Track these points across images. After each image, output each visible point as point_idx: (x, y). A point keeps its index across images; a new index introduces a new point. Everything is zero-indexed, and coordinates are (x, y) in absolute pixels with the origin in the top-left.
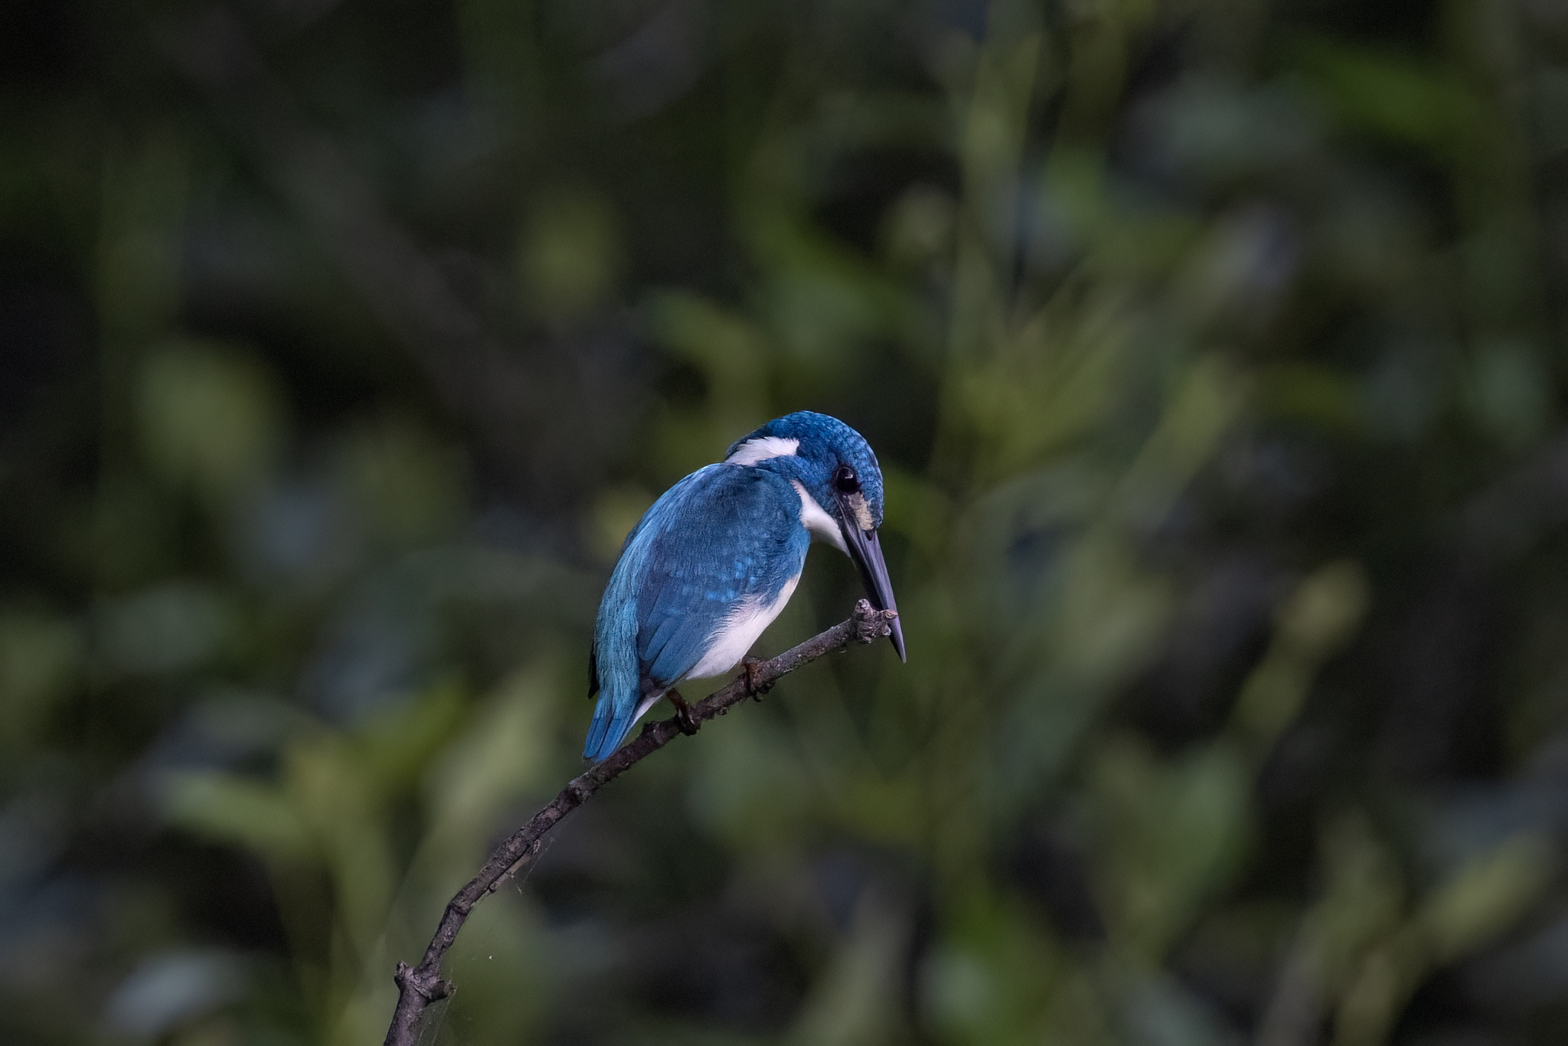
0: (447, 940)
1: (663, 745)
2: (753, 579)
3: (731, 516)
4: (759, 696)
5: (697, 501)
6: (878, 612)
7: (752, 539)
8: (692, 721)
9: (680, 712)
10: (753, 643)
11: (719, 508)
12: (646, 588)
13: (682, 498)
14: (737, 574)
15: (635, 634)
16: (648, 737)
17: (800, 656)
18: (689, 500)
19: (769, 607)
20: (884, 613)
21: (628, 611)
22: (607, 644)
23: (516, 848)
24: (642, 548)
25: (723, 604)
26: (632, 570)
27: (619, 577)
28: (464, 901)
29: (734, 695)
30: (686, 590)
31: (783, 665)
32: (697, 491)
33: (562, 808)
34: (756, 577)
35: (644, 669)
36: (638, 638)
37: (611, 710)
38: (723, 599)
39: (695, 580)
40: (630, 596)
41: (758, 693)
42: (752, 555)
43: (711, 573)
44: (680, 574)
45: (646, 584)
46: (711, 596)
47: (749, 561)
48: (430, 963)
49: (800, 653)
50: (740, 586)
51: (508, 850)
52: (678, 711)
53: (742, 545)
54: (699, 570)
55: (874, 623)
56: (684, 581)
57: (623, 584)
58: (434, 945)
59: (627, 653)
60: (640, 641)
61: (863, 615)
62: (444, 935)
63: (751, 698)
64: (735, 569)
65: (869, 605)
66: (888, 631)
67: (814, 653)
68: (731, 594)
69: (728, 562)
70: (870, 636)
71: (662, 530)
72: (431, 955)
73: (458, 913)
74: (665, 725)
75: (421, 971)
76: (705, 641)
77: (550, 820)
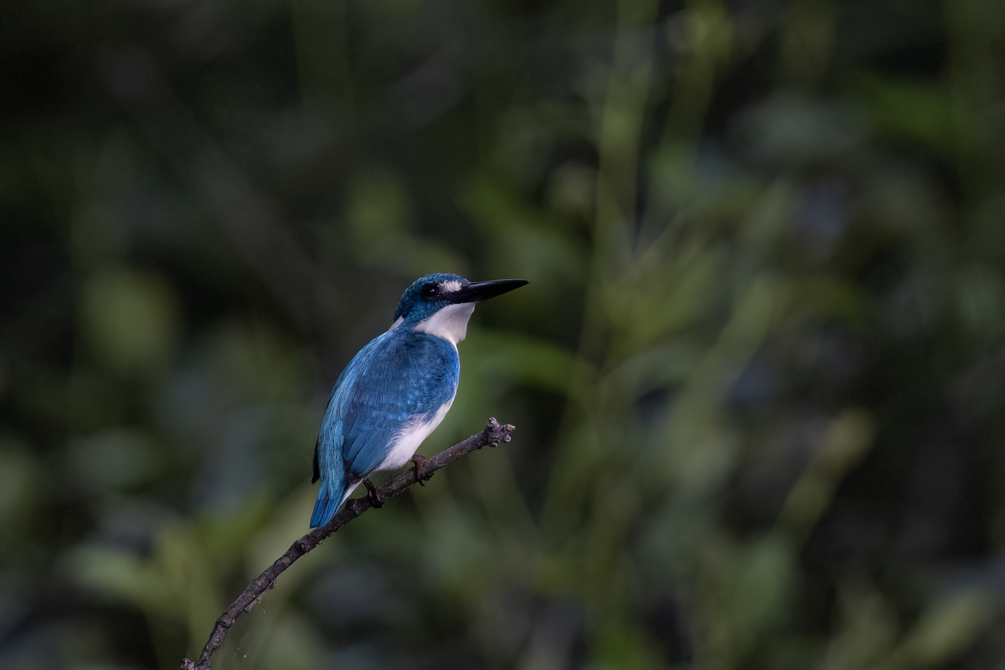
0: (216, 645)
1: (360, 514)
2: (419, 404)
3: (405, 364)
4: (423, 481)
5: (383, 355)
6: (502, 426)
7: (420, 378)
8: (379, 499)
9: (370, 492)
10: (419, 445)
11: (397, 359)
12: (349, 413)
13: (371, 353)
14: (409, 402)
15: (342, 444)
16: (350, 509)
17: (450, 455)
18: (376, 355)
19: (430, 422)
20: (506, 427)
21: (338, 429)
22: (325, 451)
23: (262, 584)
24: (347, 389)
25: (399, 422)
26: (340, 403)
27: (332, 409)
28: (227, 618)
29: (407, 481)
30: (374, 413)
31: (439, 462)
32: (381, 350)
33: (293, 557)
34: (423, 403)
35: (347, 465)
36: (343, 447)
37: (328, 494)
38: (399, 419)
39: (381, 406)
40: (339, 419)
41: (423, 480)
42: (420, 388)
43: (391, 402)
44: (370, 403)
45: (349, 410)
46: (391, 417)
47: (417, 393)
48: (205, 660)
49: (450, 453)
50: (411, 409)
51: (257, 584)
52: (369, 492)
53: (413, 381)
54: (384, 400)
55: (500, 433)
56: (373, 408)
57: (335, 412)
58: (207, 648)
59: (337, 456)
60: (345, 447)
61: (491, 428)
62: (214, 641)
63: (418, 483)
64: (408, 399)
65: (496, 421)
66: (509, 439)
67: (459, 454)
68: (405, 415)
69: (403, 395)
70: (497, 442)
71: (360, 376)
72: (205, 654)
73: (223, 626)
74: (361, 501)
75: (199, 665)
76: (387, 446)
77: (285, 565)
